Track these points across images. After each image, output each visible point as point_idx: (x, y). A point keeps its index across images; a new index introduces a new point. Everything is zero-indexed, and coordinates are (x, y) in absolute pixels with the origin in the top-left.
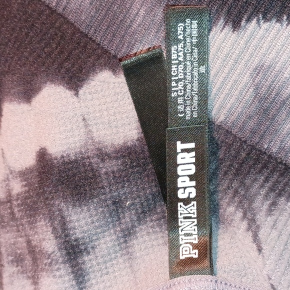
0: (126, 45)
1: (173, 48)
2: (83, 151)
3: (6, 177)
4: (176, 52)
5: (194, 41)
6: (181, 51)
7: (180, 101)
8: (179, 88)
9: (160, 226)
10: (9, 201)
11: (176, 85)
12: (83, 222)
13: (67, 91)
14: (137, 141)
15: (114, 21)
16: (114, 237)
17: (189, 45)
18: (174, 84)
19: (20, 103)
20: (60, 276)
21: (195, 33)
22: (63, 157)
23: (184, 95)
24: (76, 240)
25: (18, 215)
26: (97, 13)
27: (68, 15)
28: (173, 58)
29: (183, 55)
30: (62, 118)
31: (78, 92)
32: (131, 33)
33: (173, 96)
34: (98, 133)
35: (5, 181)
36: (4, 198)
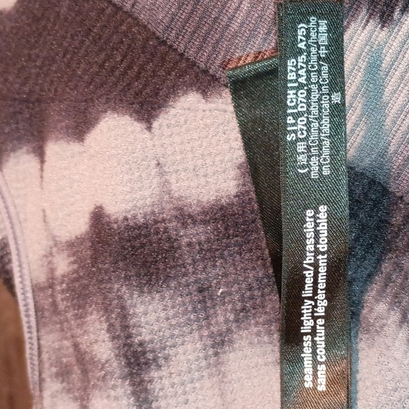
0: (222, 54)
1: (291, 63)
2: (156, 210)
3: (48, 250)
4: (294, 69)
5: (323, 52)
6: (302, 68)
7: (300, 147)
8: (299, 127)
9: (269, 333)
10: (51, 286)
11: (294, 121)
12: (152, 317)
13: (136, 123)
14: (235, 197)
15: (205, 20)
16: (199, 345)
17: (314, 58)
18: (290, 120)
19: (68, 142)
20: (116, 398)
21: (324, 39)
22: (126, 219)
23: (306, 139)
24: (141, 344)
25: (62, 306)
26: (179, 8)
27: (139, 14)
28: (289, 78)
29: (305, 74)
30: (127, 163)
31: (151, 124)
32: (230, 36)
33: (289, 139)
34: (179, 184)
35: (47, 257)
36: (44, 283)
